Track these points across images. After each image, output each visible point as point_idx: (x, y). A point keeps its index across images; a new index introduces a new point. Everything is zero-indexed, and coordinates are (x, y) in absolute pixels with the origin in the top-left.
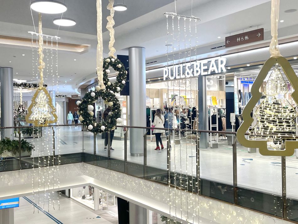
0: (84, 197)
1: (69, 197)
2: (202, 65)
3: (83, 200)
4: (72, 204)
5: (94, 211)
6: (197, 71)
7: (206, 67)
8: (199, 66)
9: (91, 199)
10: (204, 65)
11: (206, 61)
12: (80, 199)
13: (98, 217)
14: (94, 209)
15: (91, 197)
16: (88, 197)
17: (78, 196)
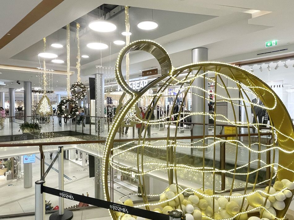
0: (77, 159)
1: (68, 159)
2: (137, 84)
3: (77, 161)
4: (70, 163)
5: (82, 167)
6: (134, 87)
7: (138, 85)
8: (135, 84)
9: (81, 161)
10: (138, 83)
11: (138, 82)
12: (74, 161)
13: (84, 170)
14: (82, 165)
15: (81, 159)
16: (79, 159)
17: (73, 159)
